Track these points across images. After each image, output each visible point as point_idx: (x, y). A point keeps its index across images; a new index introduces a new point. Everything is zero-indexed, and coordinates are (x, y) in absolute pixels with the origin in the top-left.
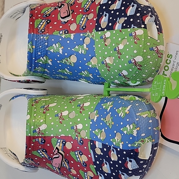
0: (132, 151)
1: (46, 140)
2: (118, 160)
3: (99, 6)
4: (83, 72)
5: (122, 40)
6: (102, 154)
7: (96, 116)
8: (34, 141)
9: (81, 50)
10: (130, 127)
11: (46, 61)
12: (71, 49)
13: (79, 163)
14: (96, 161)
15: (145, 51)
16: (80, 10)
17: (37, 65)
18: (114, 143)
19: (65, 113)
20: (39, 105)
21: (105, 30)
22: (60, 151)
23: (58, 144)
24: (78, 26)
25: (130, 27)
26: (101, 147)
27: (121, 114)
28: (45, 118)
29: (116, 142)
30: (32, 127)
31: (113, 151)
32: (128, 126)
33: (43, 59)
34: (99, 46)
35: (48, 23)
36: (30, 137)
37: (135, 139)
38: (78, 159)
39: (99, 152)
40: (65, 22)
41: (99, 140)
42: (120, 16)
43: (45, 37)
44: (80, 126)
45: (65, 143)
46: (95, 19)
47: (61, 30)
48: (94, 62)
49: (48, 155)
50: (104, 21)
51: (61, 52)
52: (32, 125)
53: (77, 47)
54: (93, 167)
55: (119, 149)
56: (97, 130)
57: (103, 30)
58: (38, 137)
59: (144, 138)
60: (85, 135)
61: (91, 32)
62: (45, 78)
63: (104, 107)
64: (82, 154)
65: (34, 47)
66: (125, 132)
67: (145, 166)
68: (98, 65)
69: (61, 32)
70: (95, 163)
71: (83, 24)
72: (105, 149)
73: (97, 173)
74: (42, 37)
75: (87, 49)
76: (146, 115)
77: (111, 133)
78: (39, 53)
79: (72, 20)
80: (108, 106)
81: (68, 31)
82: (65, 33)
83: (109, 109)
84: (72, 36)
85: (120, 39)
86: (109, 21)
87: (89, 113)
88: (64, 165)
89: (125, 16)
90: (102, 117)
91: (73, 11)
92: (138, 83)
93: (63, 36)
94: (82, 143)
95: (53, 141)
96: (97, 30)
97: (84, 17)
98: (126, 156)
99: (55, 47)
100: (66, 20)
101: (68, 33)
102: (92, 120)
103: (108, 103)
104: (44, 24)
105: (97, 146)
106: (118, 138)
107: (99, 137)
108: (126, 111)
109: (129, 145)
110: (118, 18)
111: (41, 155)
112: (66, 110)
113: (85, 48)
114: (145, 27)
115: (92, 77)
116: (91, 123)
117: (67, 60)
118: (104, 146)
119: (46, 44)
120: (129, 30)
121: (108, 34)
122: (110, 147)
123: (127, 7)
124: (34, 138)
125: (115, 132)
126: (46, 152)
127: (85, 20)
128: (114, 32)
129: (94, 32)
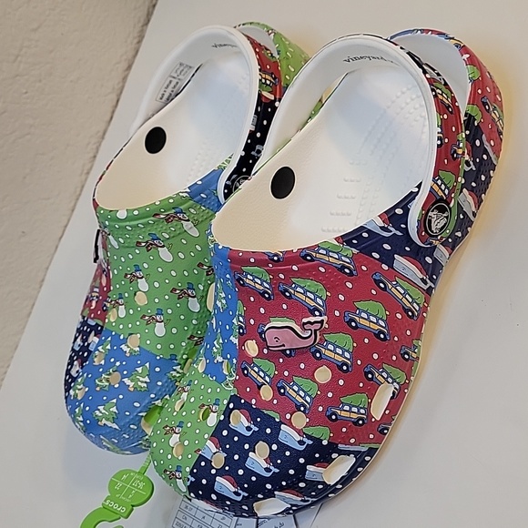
3: (277, 420)
9: (217, 346)
16: (286, 373)
24: (250, 361)
25: (192, 473)
42: (228, 460)
46: (254, 401)
47: (246, 321)
50: (240, 422)
53: (221, 341)
61: (235, 383)
69: (241, 319)
74: (228, 276)
79: (265, 351)
84: (235, 340)
86: (233, 432)
89: (221, 472)
96: (233, 399)
97: (267, 379)
110: (225, 455)
120: (188, 470)
121: (213, 420)
123: (238, 481)
127: (259, 378)
128: (206, 436)
129: (232, 390)
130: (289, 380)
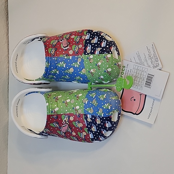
0: (109, 117)
1: (59, 116)
2: (101, 123)
3: (85, 41)
4: (77, 77)
5: (100, 60)
6: (91, 121)
7: (87, 101)
8: (52, 117)
9: (76, 65)
10: (107, 105)
11: (56, 72)
12: (70, 65)
13: (78, 128)
14: (88, 125)
15: (112, 65)
17: (50, 74)
18: (99, 114)
19: (68, 101)
20: (52, 97)
21: (90, 54)
22: (67, 122)
23: (66, 118)
24: (74, 52)
25: (104, 53)
26: (91, 117)
27: (102, 99)
28: (57, 104)
29: (99, 113)
30: (51, 110)
31: (98, 118)
32: (106, 104)
33: (54, 71)
34: (86, 63)
35: (56, 50)
36: (49, 115)
37: (110, 111)
38: (77, 126)
39: (89, 120)
40: (65, 49)
41: (90, 114)
42: (98, 47)
43: (55, 59)
44: (78, 107)
45: (70, 117)
46: (83, 48)
47: (64, 54)
48: (84, 71)
49: (59, 125)
50: (89, 49)
51: (64, 67)
52: (50, 108)
53: (74, 63)
54: (86, 129)
55: (101, 117)
56: (88, 109)
57: (88, 54)
58: (54, 115)
59: (114, 110)
60: (81, 112)
61: (81, 55)
62: (50, 81)
63: (91, 96)
64: (80, 123)
65: (49, 64)
66: (104, 108)
67: (115, 125)
68: (86, 73)
70: (87, 127)
71: (77, 50)
72: (93, 118)
73: (88, 132)
74: (53, 59)
75: (80, 64)
76: (114, 98)
77: (96, 109)
78: (52, 68)
79: (70, 48)
80: (94, 95)
81: (68, 55)
82: (66, 55)
83: (94, 96)
84: (71, 57)
85: (99, 59)
86: (92, 49)
87: (83, 100)
88: (69, 130)
89: (101, 47)
90: (90, 101)
91: (70, 43)
92: (108, 82)
93: (66, 58)
94: (80, 117)
95: (63, 117)
96: (85, 54)
97: (77, 46)
98: (105, 120)
99: (61, 64)
100: (66, 48)
101: (68, 56)
102: (85, 103)
103: (93, 93)
104: (54, 51)
105: (88, 117)
106: (100, 111)
107: (89, 112)
108: (104, 97)
109: (107, 114)
110: (97, 48)
111: (55, 126)
112: (68, 99)
113: (78, 64)
114: (112, 53)
115: (82, 80)
116: (84, 105)
117: (68, 71)
118: (92, 116)
119: (56, 62)
120: (103, 55)
121: (92, 56)
122: (96, 116)
123: (101, 42)
124: (52, 115)
125: (99, 108)
126: (58, 123)
127: (77, 48)
128: (95, 55)
129: (83, 55)
130: (75, 42)
